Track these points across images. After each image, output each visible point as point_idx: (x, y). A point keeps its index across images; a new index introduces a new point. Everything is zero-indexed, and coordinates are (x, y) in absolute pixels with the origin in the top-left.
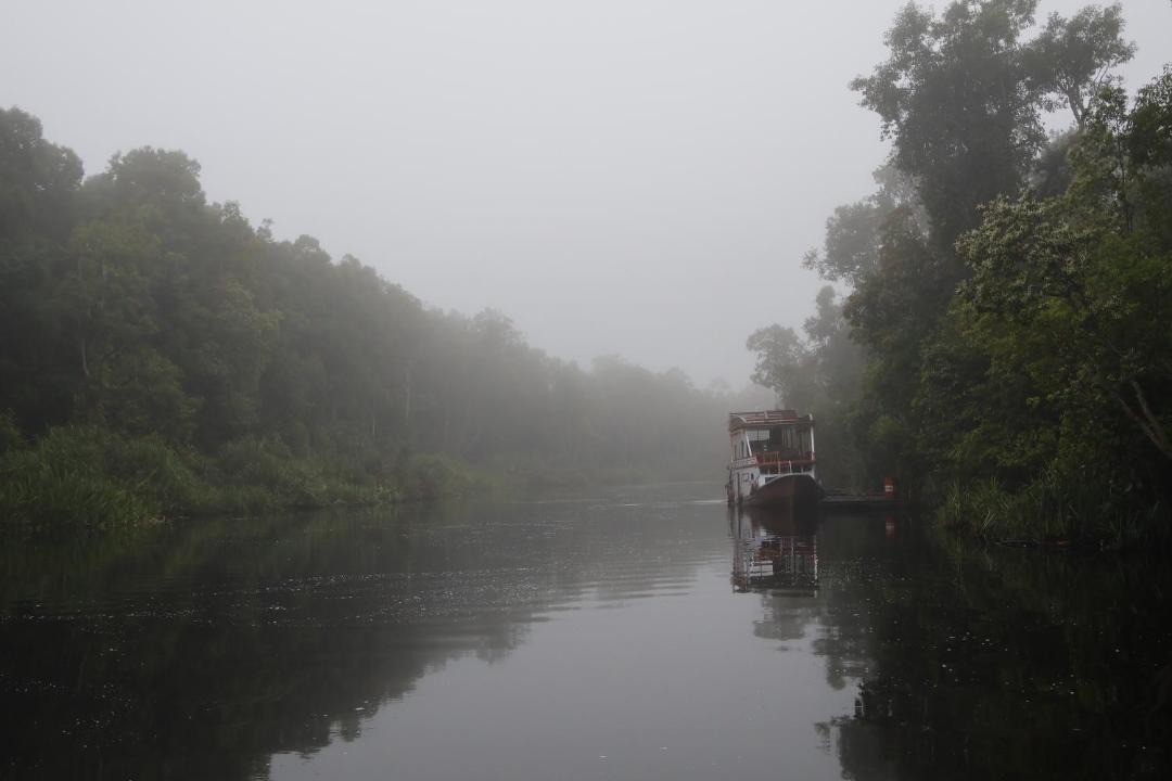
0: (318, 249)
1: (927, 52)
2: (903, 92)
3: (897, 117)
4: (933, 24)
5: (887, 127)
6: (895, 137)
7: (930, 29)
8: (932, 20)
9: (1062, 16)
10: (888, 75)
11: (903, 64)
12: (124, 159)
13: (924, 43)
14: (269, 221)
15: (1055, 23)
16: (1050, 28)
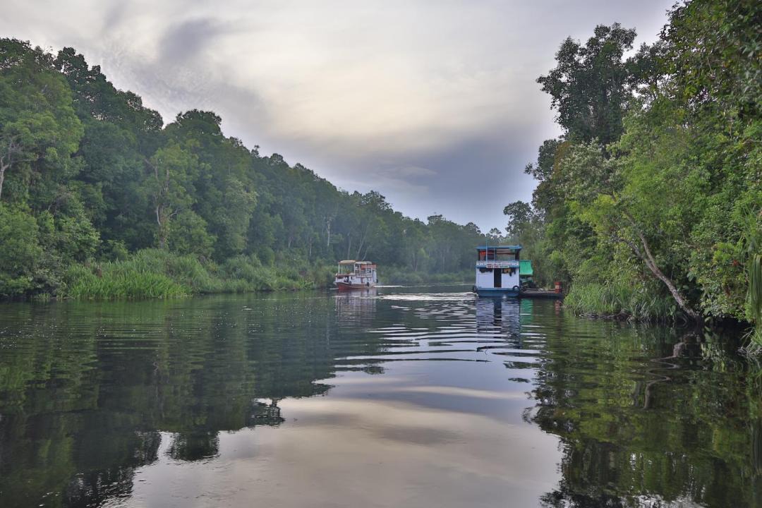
0: (283, 161)
1: (577, 63)
2: (564, 84)
3: (560, 97)
4: (580, 49)
5: (554, 102)
6: (558, 108)
7: (579, 51)
8: (579, 47)
9: (647, 44)
10: (555, 75)
11: (563, 69)
12: (183, 116)
13: (575, 59)
14: (258, 147)
15: (644, 48)
16: (642, 51)
